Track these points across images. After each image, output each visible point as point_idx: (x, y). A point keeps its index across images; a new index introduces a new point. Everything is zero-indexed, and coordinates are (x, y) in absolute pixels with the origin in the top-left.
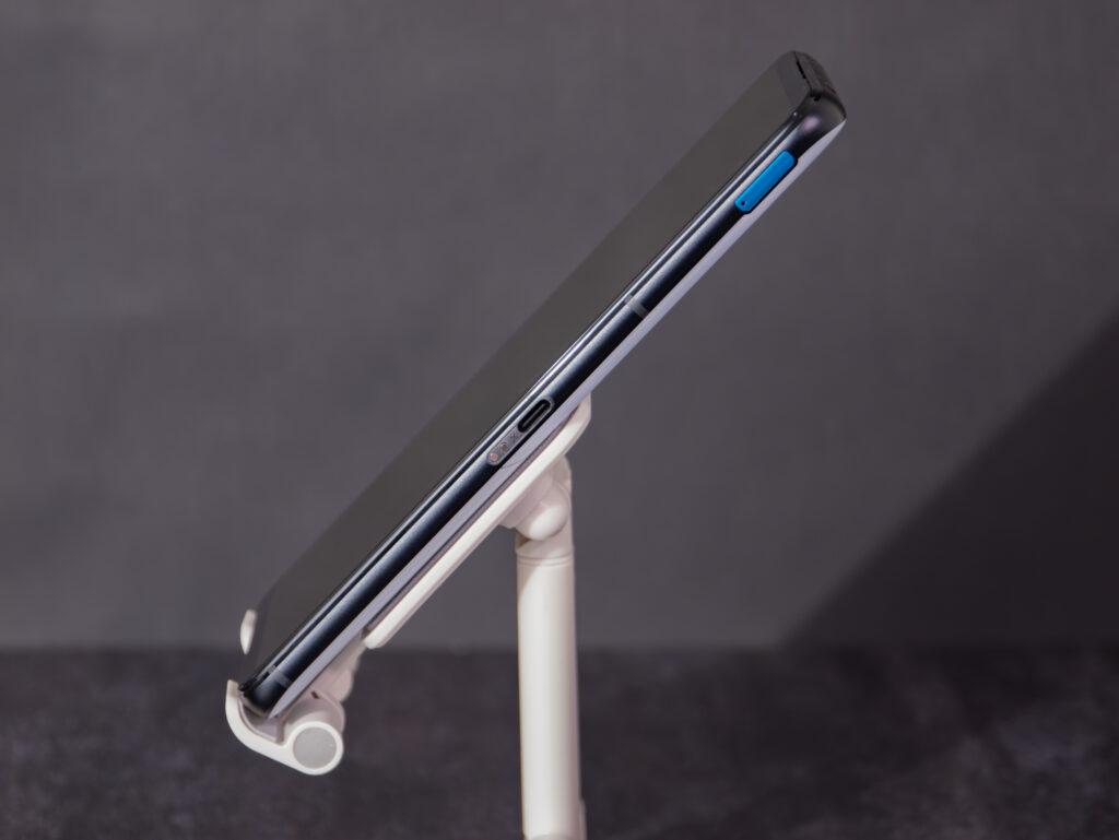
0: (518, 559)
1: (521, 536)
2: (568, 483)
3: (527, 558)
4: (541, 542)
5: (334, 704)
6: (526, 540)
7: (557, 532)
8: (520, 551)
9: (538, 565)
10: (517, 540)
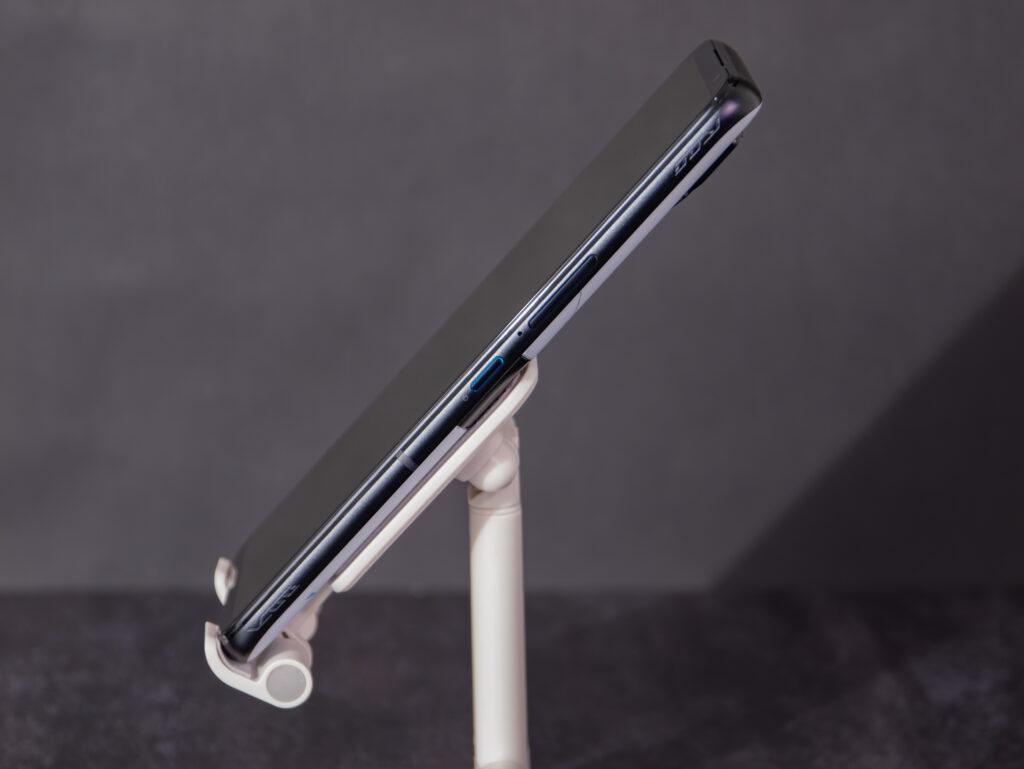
0: (471, 509)
1: (473, 487)
2: (516, 440)
3: (477, 508)
4: (491, 494)
5: (301, 643)
6: (478, 492)
7: (507, 485)
8: (472, 502)
9: (489, 515)
10: (469, 491)
